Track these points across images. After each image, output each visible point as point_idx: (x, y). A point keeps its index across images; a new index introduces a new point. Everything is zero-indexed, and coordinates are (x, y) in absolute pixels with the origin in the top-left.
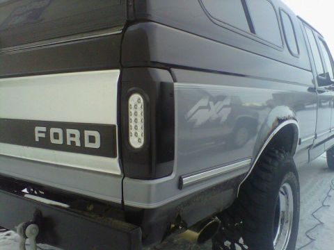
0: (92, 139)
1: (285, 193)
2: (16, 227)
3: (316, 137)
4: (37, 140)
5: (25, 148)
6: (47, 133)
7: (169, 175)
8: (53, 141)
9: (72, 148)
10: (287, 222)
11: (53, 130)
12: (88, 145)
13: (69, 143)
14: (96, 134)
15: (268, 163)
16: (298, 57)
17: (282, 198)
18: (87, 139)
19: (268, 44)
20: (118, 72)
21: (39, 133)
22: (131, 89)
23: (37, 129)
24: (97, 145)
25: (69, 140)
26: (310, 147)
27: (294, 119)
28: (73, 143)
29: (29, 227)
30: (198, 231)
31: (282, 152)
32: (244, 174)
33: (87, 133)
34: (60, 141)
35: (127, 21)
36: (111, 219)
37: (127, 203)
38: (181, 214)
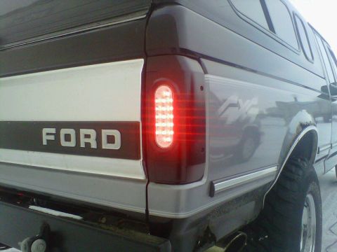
0: (111, 139)
1: (308, 206)
2: (19, 243)
3: (331, 147)
4: (45, 143)
5: (31, 153)
6: (57, 135)
7: (200, 180)
8: (64, 143)
9: (87, 151)
10: (310, 237)
11: (63, 132)
12: (105, 146)
13: (83, 145)
14: (116, 134)
15: (291, 172)
16: (313, 63)
17: (305, 211)
18: (104, 139)
19: (286, 45)
20: (141, 61)
21: (47, 135)
22: (157, 80)
23: (45, 131)
24: (117, 146)
25: (83, 141)
26: (325, 157)
27: (315, 125)
28: (88, 144)
29: (35, 243)
30: (223, 247)
31: (305, 160)
32: (269, 183)
33: (105, 133)
34: (72, 144)
35: (152, 4)
36: (133, 231)
37: (152, 212)
38: (210, 226)
